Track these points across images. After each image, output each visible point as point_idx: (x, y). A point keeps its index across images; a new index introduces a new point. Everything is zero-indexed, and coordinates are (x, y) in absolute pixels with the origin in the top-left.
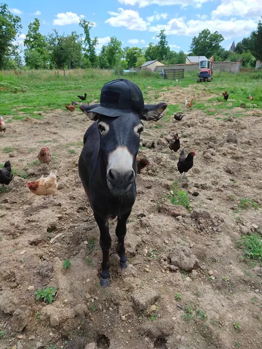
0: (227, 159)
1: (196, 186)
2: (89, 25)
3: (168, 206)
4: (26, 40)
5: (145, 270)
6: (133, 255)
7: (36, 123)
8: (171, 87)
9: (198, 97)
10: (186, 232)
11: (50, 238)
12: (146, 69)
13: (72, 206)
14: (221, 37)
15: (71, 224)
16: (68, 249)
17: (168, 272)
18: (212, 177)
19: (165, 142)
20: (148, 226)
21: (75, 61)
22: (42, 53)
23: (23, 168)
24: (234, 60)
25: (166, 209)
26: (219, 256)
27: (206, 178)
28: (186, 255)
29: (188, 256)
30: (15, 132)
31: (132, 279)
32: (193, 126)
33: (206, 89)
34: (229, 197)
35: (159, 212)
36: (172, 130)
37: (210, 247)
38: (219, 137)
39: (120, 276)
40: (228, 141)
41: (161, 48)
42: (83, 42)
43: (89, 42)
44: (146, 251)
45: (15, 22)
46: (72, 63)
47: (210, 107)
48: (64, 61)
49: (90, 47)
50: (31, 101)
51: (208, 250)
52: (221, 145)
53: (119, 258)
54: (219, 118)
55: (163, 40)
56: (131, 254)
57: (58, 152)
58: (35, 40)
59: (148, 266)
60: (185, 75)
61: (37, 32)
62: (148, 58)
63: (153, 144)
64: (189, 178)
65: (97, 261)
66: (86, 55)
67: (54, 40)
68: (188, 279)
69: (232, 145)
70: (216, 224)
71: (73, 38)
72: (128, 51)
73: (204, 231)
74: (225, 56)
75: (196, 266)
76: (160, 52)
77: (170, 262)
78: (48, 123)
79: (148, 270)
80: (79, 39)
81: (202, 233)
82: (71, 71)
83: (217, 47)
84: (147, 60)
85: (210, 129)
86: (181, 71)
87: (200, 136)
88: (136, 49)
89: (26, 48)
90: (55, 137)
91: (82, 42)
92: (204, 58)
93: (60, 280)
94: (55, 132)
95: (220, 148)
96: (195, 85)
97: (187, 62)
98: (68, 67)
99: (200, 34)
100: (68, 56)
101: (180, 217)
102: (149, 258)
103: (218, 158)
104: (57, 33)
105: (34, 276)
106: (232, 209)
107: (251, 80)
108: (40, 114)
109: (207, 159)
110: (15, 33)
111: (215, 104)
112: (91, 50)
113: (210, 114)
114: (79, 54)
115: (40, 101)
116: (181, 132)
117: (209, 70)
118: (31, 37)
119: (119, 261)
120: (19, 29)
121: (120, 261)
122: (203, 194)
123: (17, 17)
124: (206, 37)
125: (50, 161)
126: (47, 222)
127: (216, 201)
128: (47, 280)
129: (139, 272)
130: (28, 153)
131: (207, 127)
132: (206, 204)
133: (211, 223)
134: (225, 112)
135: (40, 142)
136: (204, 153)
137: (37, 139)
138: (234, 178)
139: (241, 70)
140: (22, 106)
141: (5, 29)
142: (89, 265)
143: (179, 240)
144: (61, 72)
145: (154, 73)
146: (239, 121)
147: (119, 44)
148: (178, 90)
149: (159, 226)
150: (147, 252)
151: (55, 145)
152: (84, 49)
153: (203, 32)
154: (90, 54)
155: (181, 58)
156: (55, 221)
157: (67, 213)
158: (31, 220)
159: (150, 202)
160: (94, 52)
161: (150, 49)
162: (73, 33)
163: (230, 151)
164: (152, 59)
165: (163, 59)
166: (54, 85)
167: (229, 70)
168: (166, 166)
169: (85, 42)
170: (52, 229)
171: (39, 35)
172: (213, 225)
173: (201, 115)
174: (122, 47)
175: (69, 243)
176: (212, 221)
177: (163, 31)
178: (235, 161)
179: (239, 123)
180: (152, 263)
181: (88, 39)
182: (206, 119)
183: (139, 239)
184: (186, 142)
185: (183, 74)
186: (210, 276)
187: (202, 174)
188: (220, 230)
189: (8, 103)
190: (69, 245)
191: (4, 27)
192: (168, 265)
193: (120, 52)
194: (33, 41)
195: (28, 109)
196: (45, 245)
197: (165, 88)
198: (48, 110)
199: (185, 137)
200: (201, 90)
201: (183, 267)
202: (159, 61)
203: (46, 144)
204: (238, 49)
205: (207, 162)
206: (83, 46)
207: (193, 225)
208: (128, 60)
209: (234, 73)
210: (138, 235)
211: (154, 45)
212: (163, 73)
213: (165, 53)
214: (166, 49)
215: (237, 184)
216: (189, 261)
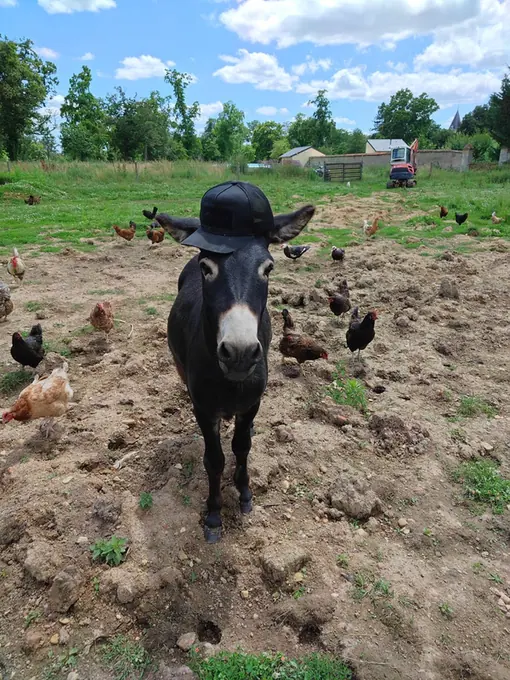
0: (439, 328)
1: (381, 374)
2: (184, 80)
3: (326, 406)
4: (64, 106)
5: (284, 517)
6: (263, 490)
7: (83, 259)
8: (337, 196)
9: (387, 216)
10: (359, 453)
11: (114, 460)
12: (290, 162)
13: (152, 404)
14: (433, 103)
15: (152, 437)
16: (147, 478)
17: (326, 520)
18: (411, 359)
19: (324, 296)
20: (290, 441)
21: (156, 146)
22: (94, 131)
23: (61, 339)
24: (458, 148)
25: (323, 412)
26: (418, 495)
27: (399, 361)
28: (359, 490)
29: (361, 492)
30: (46, 274)
31: (261, 530)
32: (376, 267)
33: (404, 200)
34: (440, 394)
35: (312, 417)
36: (338, 275)
37: (402, 479)
38: (426, 289)
39: (240, 525)
40: (441, 296)
41: (318, 122)
42: (172, 111)
43: (183, 111)
44: (287, 484)
45: (45, 73)
46: (150, 149)
47: (408, 233)
48: (135, 146)
49: (184, 121)
50: (75, 220)
51: (400, 485)
52: (429, 302)
53: (238, 494)
54: (427, 255)
55: (324, 108)
56: (259, 487)
57: (126, 311)
58: (81, 106)
59: (289, 510)
60: (364, 175)
61: (86, 92)
62: (295, 141)
63: (302, 298)
64: (367, 361)
65: (198, 498)
66: (177, 137)
67: (117, 106)
68: (361, 531)
69: (449, 303)
70: (415, 440)
71: (153, 104)
72: (256, 129)
73: (392, 452)
74: (442, 139)
75: (377, 511)
76: (316, 131)
77: (330, 504)
78: (106, 260)
79: (289, 516)
80: (165, 105)
81: (388, 455)
82: (149, 164)
83: (426, 122)
84: (293, 146)
85: (408, 273)
86: (358, 166)
87: (390, 285)
88: (272, 125)
89: (64, 120)
90: (119, 284)
91: (169, 111)
92: (400, 143)
93: (133, 528)
94: (120, 275)
95: (426, 308)
96: (383, 193)
97: (369, 150)
98: (143, 157)
99: (393, 97)
100: (142, 136)
101: (349, 427)
102: (292, 496)
103: (422, 325)
104: (123, 94)
105: (88, 520)
106: (446, 415)
107: (490, 185)
108: (91, 243)
109: (401, 328)
110: (44, 92)
111: (420, 228)
112: (187, 126)
113: (409, 246)
114: (164, 133)
115: (91, 219)
116: (355, 278)
117: (410, 164)
118: (75, 101)
119: (237, 499)
120: (54, 86)
121: (240, 498)
122: (392, 390)
123: (49, 63)
124: (404, 104)
125: (112, 326)
126: (107, 431)
127: (418, 401)
128: (111, 527)
129: (275, 520)
130: (68, 313)
131: (403, 270)
132: (398, 406)
133: (404, 439)
134: (438, 244)
135: (93, 293)
136: (396, 316)
137: (86, 287)
138: (452, 363)
139: (471, 166)
140: (57, 228)
141: (27, 85)
142: (185, 505)
143: (347, 466)
144: (130, 167)
145: (306, 170)
146: (463, 259)
147: (240, 115)
148: (350, 202)
149: (311, 442)
150: (288, 487)
151: (120, 298)
152: (174, 125)
153: (398, 94)
154: (185, 133)
155: (357, 143)
156: (123, 429)
157: (144, 417)
158: (79, 427)
159: (294, 401)
160: (192, 129)
161: (297, 124)
162: (153, 94)
163: (445, 313)
164: (303, 145)
165: (322, 144)
166: (116, 190)
167: (447, 165)
168: (325, 338)
169: (175, 111)
170: (118, 444)
171: (90, 96)
172: (409, 441)
173: (393, 249)
174: (246, 122)
175: (148, 469)
176: (406, 435)
177: (323, 92)
178: (454, 331)
179: (464, 264)
180: (297, 505)
181: (180, 104)
182: (403, 255)
183: (274, 462)
184: (364, 296)
185: (360, 172)
186: (401, 527)
187: (392, 354)
188: (421, 450)
189: (31, 221)
190: (148, 472)
191: (25, 82)
192: (326, 509)
193: (240, 131)
194: (77, 108)
195: (68, 234)
196: (106, 471)
197: (325, 198)
198: (104, 235)
199: (361, 287)
200: (393, 202)
201: (353, 511)
202: (315, 147)
203: (103, 298)
204: (466, 126)
205: (401, 332)
206: (172, 119)
207: (372, 441)
208: (257, 144)
209: (457, 171)
210: (271, 455)
211: (305, 119)
212: (323, 170)
213: (327, 134)
214: (329, 127)
215: (456, 372)
216: (364, 502)
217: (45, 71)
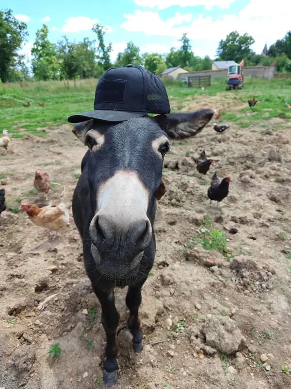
0: (271, 183)
1: (234, 220)
2: (103, 30)
3: (198, 252)
4: (33, 49)
5: (168, 355)
6: (152, 329)
7: (38, 142)
8: (196, 96)
9: (228, 107)
10: (225, 290)
11: (39, 302)
12: (168, 76)
13: (71, 251)
14: (251, 39)
15: (68, 280)
16: (62, 320)
17: (202, 356)
18: (254, 207)
19: (192, 162)
20: (172, 284)
21: (88, 70)
22: (51, 63)
23: (15, 200)
24: (267, 65)
25: (196, 257)
26: (273, 328)
27: (246, 209)
28: (227, 330)
29: (230, 331)
30: (13, 153)
31: (149, 370)
32: (224, 141)
33: (238, 97)
34: (278, 235)
35: (187, 260)
36: (199, 147)
37: (259, 313)
38: (258, 155)
39: (133, 364)
40: (270, 160)
41: (183, 53)
42: (97, 49)
43: (103, 49)
44: (170, 321)
45: (20, 29)
46: (84, 72)
47: (242, 118)
48: (75, 71)
49: (104, 54)
50: (36, 116)
51: (257, 319)
52: (261, 165)
53: (131, 337)
54: (255, 131)
55: (186, 44)
56: (148, 327)
57: (61, 177)
58: (43, 48)
59: (173, 346)
60: (212, 83)
61: (46, 39)
62: (170, 64)
63: (177, 164)
64: (224, 210)
65: (99, 340)
66: (100, 64)
67: (64, 47)
68: (231, 369)
69: (275, 165)
70: (266, 278)
71: (85, 45)
72: (147, 58)
73: (249, 288)
74: (257, 60)
75: (243, 347)
76: (183, 58)
77: (204, 340)
78: (52, 142)
79: (172, 353)
80: (92, 46)
81: (246, 291)
82: (83, 81)
83: (247, 51)
84: (169, 67)
85: (245, 144)
86: (208, 77)
87: (234, 153)
88: (156, 55)
89: (33, 57)
90: (58, 158)
91: (95, 49)
92: (232, 63)
93: (44, 378)
94: (60, 151)
95: (260, 169)
96: (224, 93)
97: (214, 68)
98: (81, 77)
99: (227, 36)
100: (79, 65)
101: (215, 268)
102: (174, 333)
103: (259, 181)
104: (67, 40)
105: (7, 370)
106: (284, 252)
107: (288, 86)
108: (44, 131)
109: (245, 184)
110: (20, 41)
111: (249, 114)
112: (106, 58)
113: (243, 126)
114: (92, 63)
115: (45, 116)
116: (211, 149)
117: (240, 76)
118: (39, 45)
119: (130, 341)
120: (26, 37)
121: (133, 341)
123: (23, 23)
124: (234, 40)
126: (35, 277)
127: (261, 242)
128: (26, 375)
129: (160, 357)
130: (23, 180)
131: (241, 142)
132: (249, 245)
133: (258, 277)
134: (261, 124)
135: (40, 165)
136: (241, 175)
137: (37, 161)
138: (281, 208)
139: (275, 76)
140: (24, 123)
141: (10, 37)
142: (88, 350)
143: (215, 303)
144: (71, 83)
145: (177, 81)
146: (280, 134)
147: (137, 50)
148: (204, 99)
149: (187, 283)
150: (171, 324)
151: (58, 167)
152: (98, 57)
153: (231, 34)
154: (105, 62)
155: (207, 64)
156: (47, 275)
157: (64, 262)
158: (15, 274)
159: (174, 245)
160: (109, 60)
161: (171, 55)
162: (85, 39)
163: (273, 172)
164: (175, 65)
165: (186, 65)
166: (63, 97)
167: (262, 75)
168: (193, 193)
169: (98, 49)
170: (42, 287)
171: (47, 43)
172: (261, 279)
173: (233, 128)
174: (140, 54)
175: (63, 310)
176: (259, 274)
177: (186, 34)
178: (280, 185)
179: (280, 137)
180: (178, 341)
181: (102, 45)
182: (240, 132)
183: (160, 303)
184: (218, 161)
185: (209, 81)
186: (263, 362)
187: (240, 203)
188: (271, 286)
190: (63, 313)
191: (9, 35)
192: (202, 345)
193: (137, 59)
194: (41, 50)
195: (30, 126)
196: (30, 314)
197: (189, 98)
198: (53, 126)
199: (216, 155)
200: (230, 98)
201: (224, 350)
202: (182, 67)
203: (47, 168)
204: (271, 52)
205: (245, 186)
206: (97, 54)
207: (233, 279)
208: (147, 67)
209: (267, 79)
210: (158, 297)
211: (175, 51)
212: (187, 81)
213: (189, 59)
214: (190, 54)
215: (286, 216)
216: (231, 341)
217: (20, 28)
